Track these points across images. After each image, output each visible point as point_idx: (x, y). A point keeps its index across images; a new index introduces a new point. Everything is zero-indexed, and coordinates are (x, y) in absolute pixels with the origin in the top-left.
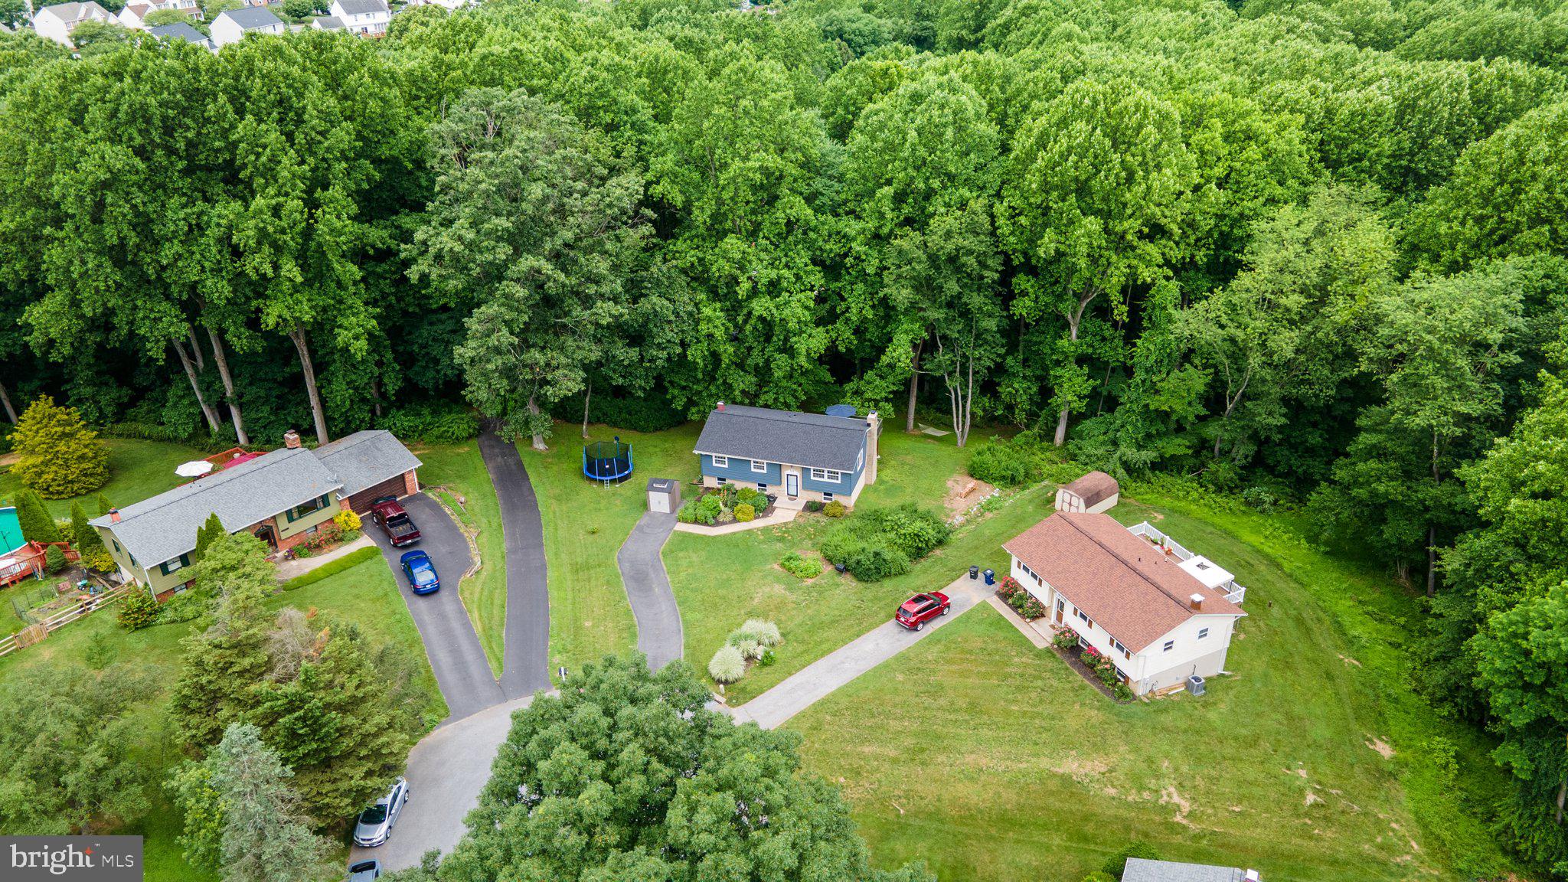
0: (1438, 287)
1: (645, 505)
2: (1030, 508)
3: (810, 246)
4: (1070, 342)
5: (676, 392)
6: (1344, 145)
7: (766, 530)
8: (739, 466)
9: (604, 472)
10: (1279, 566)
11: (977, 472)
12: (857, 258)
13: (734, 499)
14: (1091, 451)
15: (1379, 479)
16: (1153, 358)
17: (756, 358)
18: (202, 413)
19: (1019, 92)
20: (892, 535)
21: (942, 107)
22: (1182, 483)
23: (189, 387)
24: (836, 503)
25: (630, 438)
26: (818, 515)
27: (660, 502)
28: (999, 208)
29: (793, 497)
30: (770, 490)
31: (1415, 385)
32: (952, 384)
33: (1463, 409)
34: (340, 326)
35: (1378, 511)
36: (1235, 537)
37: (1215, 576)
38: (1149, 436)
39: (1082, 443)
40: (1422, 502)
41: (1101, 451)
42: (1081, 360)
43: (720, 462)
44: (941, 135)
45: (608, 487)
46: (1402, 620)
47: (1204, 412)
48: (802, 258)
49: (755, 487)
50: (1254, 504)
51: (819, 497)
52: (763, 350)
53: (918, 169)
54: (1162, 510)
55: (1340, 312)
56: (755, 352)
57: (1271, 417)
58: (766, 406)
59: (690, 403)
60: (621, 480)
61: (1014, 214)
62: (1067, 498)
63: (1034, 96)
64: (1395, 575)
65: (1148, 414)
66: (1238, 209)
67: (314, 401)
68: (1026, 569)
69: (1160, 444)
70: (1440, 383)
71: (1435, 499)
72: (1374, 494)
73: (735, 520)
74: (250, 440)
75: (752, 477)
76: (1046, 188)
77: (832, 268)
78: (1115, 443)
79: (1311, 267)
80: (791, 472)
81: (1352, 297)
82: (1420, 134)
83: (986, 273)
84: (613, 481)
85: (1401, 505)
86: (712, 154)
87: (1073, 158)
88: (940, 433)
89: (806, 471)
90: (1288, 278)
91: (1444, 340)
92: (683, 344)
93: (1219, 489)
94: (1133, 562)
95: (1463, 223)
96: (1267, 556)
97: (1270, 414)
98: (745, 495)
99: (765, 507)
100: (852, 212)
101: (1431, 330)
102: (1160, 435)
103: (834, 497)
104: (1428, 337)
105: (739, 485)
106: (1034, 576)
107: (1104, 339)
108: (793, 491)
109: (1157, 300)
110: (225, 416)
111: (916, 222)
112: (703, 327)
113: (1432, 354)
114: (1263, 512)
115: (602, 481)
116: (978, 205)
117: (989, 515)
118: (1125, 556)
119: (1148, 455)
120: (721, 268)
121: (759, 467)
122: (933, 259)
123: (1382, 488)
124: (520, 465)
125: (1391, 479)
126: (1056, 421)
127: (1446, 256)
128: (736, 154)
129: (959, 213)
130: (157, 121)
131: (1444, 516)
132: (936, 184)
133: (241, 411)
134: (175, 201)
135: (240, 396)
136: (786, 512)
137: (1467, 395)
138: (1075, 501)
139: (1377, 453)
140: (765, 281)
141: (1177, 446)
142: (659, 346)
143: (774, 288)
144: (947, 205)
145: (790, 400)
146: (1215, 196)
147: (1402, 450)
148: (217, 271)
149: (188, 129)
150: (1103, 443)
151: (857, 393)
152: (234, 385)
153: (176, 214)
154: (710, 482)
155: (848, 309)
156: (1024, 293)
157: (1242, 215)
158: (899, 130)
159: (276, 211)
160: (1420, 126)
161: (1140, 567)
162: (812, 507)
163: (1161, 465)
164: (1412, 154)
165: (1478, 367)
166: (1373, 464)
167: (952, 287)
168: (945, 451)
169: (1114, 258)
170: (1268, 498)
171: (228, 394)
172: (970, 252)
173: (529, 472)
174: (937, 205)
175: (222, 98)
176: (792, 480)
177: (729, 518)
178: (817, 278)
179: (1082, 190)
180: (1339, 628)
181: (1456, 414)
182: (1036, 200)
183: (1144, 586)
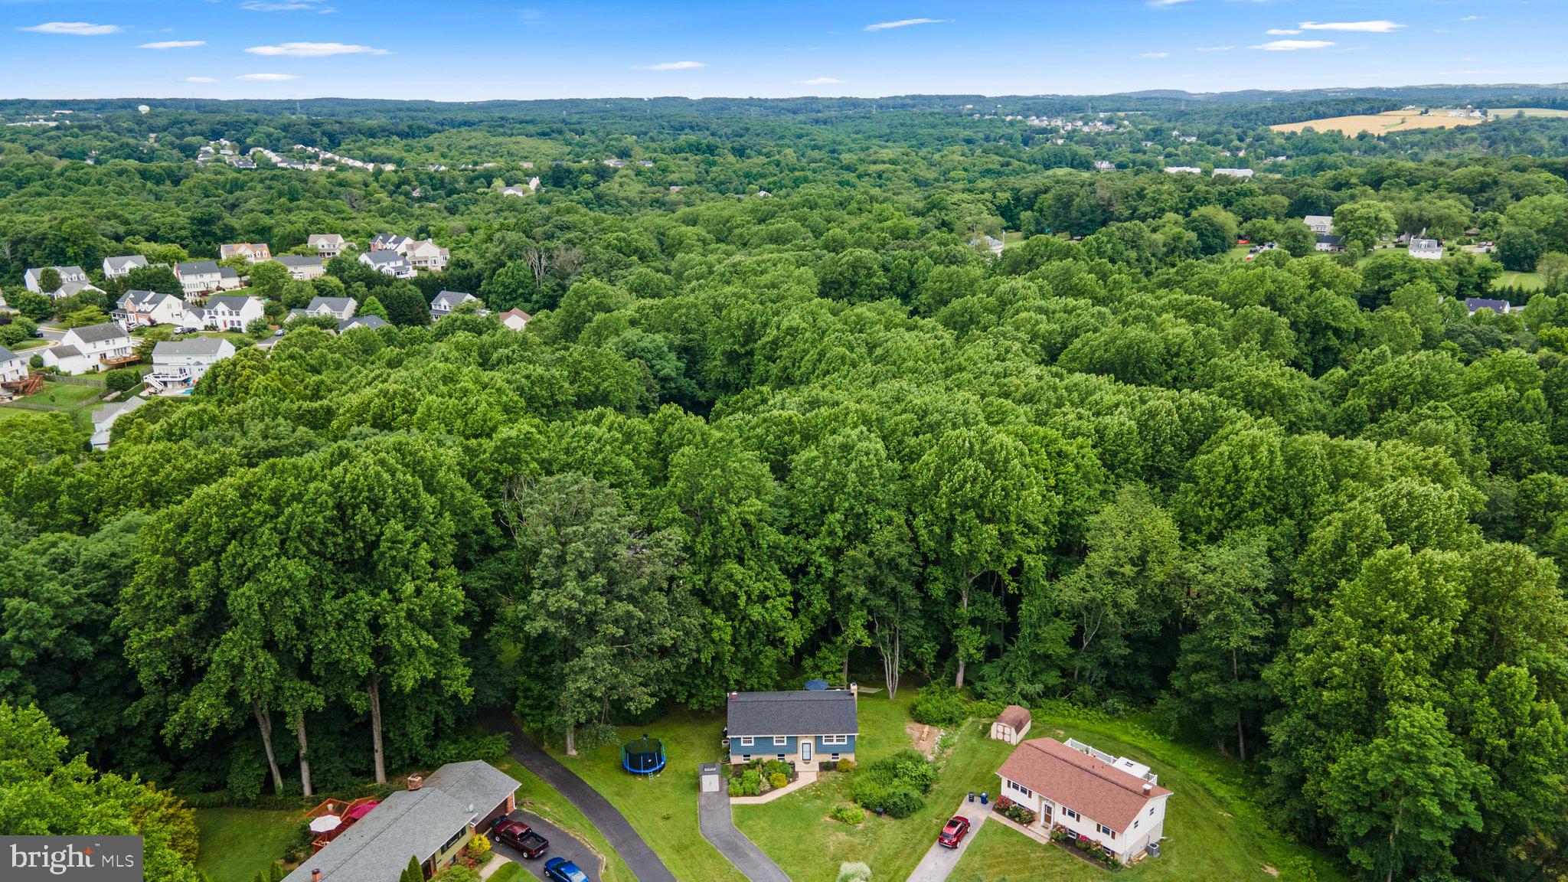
0: (1218, 555)
1: (697, 786)
2: (974, 741)
3: (778, 562)
4: (964, 609)
5: (680, 688)
6: (1115, 454)
7: (801, 791)
8: (764, 744)
9: (648, 766)
10: (1153, 756)
11: (920, 718)
12: (819, 567)
13: (768, 769)
14: (994, 689)
15: (1207, 685)
16: (1035, 616)
17: (745, 652)
18: (270, 774)
19: (894, 431)
20: (906, 779)
21: (867, 454)
22: (1062, 704)
23: (261, 752)
24: (845, 761)
25: (655, 733)
26: (832, 774)
27: (711, 783)
28: (919, 522)
29: (807, 761)
30: (788, 758)
31: (1223, 621)
32: (886, 652)
33: (1254, 633)
34: (445, 678)
35: (1207, 707)
36: (1114, 739)
37: (1139, 770)
38: (1034, 674)
39: (985, 684)
40: (1237, 696)
41: (1002, 689)
42: (974, 622)
43: (747, 741)
44: (871, 473)
45: (651, 778)
46: (1239, 780)
47: (1072, 651)
48: (775, 570)
49: (776, 757)
50: (1113, 713)
51: (828, 758)
52: (750, 645)
53: (855, 497)
54: (1059, 727)
55: (1158, 574)
56: (745, 648)
57: (1119, 649)
58: (752, 689)
59: (690, 696)
60: (660, 770)
61: (929, 525)
62: (1001, 729)
63: (904, 434)
64: (1218, 750)
65: (1034, 657)
66: (1071, 507)
67: (378, 745)
68: (1016, 787)
69: (1043, 677)
70: (1239, 618)
71: (1245, 693)
72: (1206, 695)
73: (773, 788)
74: (314, 790)
75: (771, 750)
76: (951, 505)
77: (796, 573)
78: (1011, 681)
79: (1134, 544)
80: (806, 742)
81: (1162, 562)
82: (1155, 444)
83: (913, 569)
84: (655, 772)
85: (1222, 700)
86: (710, 503)
87: (969, 485)
88: (873, 691)
89: (818, 739)
90: (1121, 554)
91: (1235, 591)
92: (698, 651)
93: (1086, 705)
94: (1089, 768)
95: (1212, 509)
96: (1142, 750)
97: (1119, 646)
98: (771, 762)
99: (793, 776)
100: (803, 532)
101: (1228, 585)
102: (1042, 671)
103: (841, 757)
104: (1227, 590)
105: (766, 758)
106: (1024, 791)
107: (987, 604)
108: (807, 757)
109: (1032, 575)
110: (290, 771)
111: (859, 534)
112: (715, 635)
113: (1231, 601)
114: (1120, 717)
115: (646, 775)
116: (899, 518)
117: (949, 751)
118: (1083, 765)
119: (1039, 687)
120: (725, 587)
121: (779, 741)
122: (878, 562)
123: (1212, 690)
124: (566, 770)
125: (1215, 684)
126: (957, 670)
127: (1206, 529)
128: (730, 502)
129: (890, 528)
130: (318, 535)
131: (1251, 705)
132: (870, 509)
133: (310, 765)
134: (328, 595)
135: (316, 751)
136: (808, 775)
137: (1254, 623)
138: (1007, 730)
139: (1199, 667)
140: (756, 593)
141: (1053, 678)
142: (683, 655)
143: (764, 598)
144: (879, 522)
145: (769, 682)
146: (1058, 500)
147: (1217, 663)
148: (361, 648)
149: (335, 535)
150: (1002, 682)
151: (816, 668)
152: (309, 741)
153: (332, 607)
154: (737, 759)
155: (809, 604)
156: (936, 579)
157: (1074, 511)
158: (837, 473)
159: (418, 591)
160: (1154, 439)
161: (1097, 771)
162: (825, 767)
163: (1049, 693)
164: (1153, 457)
165: (1256, 604)
166: (1202, 675)
167: (892, 581)
168: (885, 705)
169: (1004, 551)
170: (1122, 707)
171: (303, 751)
172: (901, 555)
173: (581, 775)
174: (871, 523)
175: (365, 508)
176: (806, 747)
177: (768, 787)
178: (787, 586)
179: (977, 505)
180: (1208, 791)
181: (1251, 637)
182: (946, 515)
183: (1107, 785)
